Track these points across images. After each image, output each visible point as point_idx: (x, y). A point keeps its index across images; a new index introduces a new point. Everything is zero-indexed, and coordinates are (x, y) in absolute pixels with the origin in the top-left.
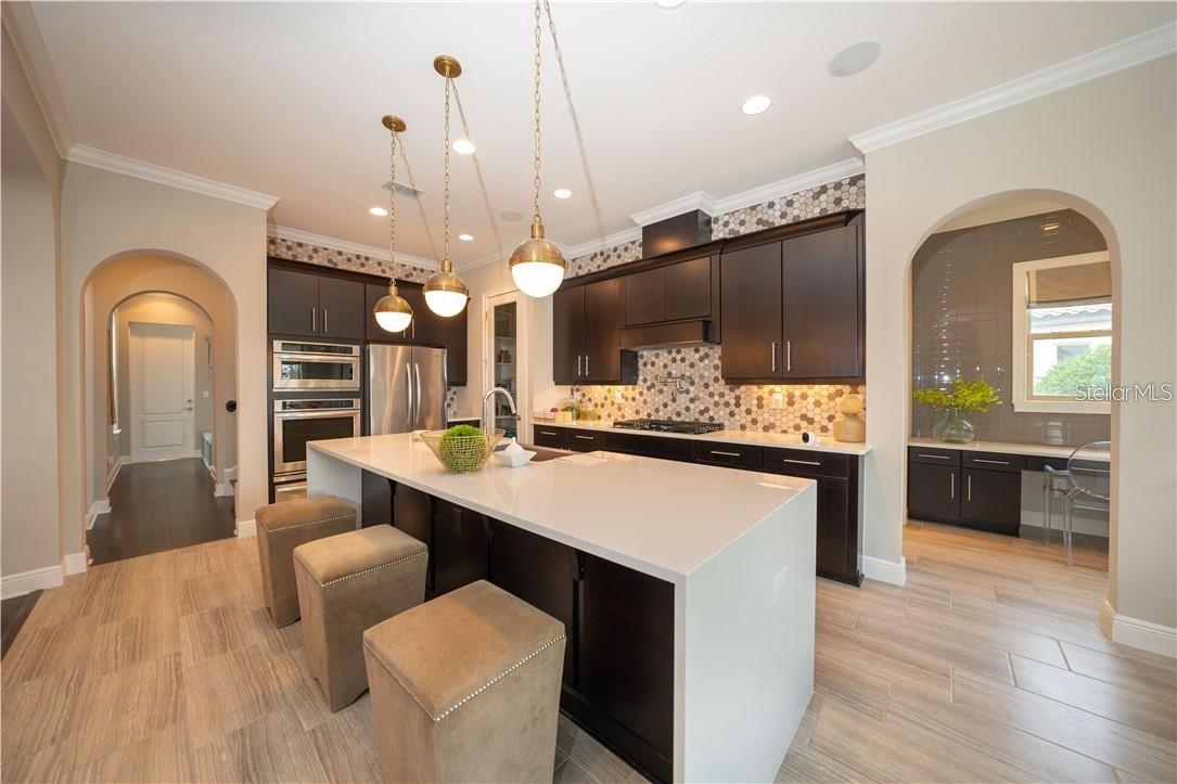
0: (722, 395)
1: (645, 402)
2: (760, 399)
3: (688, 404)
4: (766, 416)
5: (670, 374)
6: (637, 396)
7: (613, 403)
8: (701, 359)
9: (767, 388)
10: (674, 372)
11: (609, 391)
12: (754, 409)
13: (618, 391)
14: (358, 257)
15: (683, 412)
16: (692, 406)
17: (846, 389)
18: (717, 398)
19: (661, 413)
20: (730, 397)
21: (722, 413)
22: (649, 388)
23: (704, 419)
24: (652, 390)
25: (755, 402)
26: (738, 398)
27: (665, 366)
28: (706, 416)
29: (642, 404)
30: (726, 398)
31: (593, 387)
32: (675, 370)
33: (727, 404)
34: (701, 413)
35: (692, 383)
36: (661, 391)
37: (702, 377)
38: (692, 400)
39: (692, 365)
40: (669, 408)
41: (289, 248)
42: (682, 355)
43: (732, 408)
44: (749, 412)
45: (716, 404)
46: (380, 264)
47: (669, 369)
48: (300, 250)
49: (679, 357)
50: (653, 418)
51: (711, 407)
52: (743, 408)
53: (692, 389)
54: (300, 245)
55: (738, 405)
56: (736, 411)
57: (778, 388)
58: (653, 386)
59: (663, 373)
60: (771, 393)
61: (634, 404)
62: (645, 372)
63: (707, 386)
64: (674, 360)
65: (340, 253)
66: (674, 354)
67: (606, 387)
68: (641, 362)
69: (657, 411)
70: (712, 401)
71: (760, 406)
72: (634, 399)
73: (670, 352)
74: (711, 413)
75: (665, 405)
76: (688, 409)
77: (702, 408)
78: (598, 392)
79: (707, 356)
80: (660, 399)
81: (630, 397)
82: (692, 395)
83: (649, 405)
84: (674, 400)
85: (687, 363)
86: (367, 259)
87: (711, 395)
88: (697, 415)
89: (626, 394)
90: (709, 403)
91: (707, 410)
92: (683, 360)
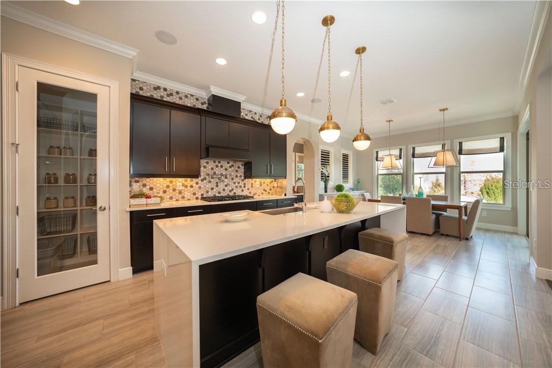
0: (239, 183)
1: (200, 188)
2: (252, 184)
3: (224, 187)
4: (254, 190)
5: (215, 173)
6: (194, 185)
7: (174, 190)
8: (230, 167)
9: (254, 180)
11: (171, 182)
12: (250, 188)
13: (179, 182)
15: (222, 191)
16: (226, 188)
18: (237, 184)
19: (210, 193)
20: (242, 184)
21: (239, 190)
22: (202, 180)
23: (231, 194)
24: (205, 181)
25: (250, 185)
26: (245, 184)
27: (212, 169)
28: (233, 192)
29: (197, 189)
30: (240, 184)
31: (155, 179)
32: (218, 171)
33: (241, 187)
34: (230, 191)
35: (226, 178)
36: (210, 182)
37: (230, 175)
38: (226, 186)
39: (226, 169)
40: (215, 190)
42: (221, 164)
43: (243, 188)
44: (248, 189)
45: (237, 187)
47: (214, 170)
49: (219, 165)
50: (205, 196)
51: (235, 188)
52: (246, 188)
53: (226, 180)
55: (245, 187)
56: (244, 189)
57: (257, 180)
58: (205, 179)
59: (211, 172)
60: (255, 182)
61: (192, 189)
63: (233, 179)
64: (217, 166)
66: (217, 163)
67: (168, 179)
69: (207, 192)
70: (235, 185)
71: (252, 187)
72: (192, 187)
73: (215, 162)
74: (235, 191)
75: (212, 189)
76: (224, 190)
77: (231, 189)
79: (233, 166)
80: (209, 186)
81: (189, 185)
82: (226, 183)
83: (202, 189)
84: (217, 186)
85: (224, 168)
87: (235, 183)
88: (228, 193)
89: (186, 183)
90: (233, 186)
91: (233, 190)
92: (222, 166)
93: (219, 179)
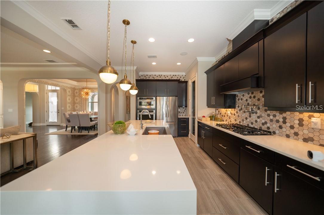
0: (275, 116)
1: (238, 116)
3: (256, 119)
4: (306, 132)
6: (236, 113)
7: (227, 116)
10: (250, 103)
12: (296, 126)
13: (229, 111)
14: (159, 75)
15: (254, 122)
16: (258, 120)
18: (271, 117)
19: (245, 122)
20: (280, 118)
21: (274, 126)
22: (240, 110)
23: (264, 128)
24: (241, 111)
25: (297, 122)
26: (285, 119)
27: (247, 100)
28: (266, 126)
29: (237, 117)
30: (277, 118)
33: (278, 121)
34: (263, 124)
35: (259, 109)
36: (245, 112)
38: (258, 117)
39: (259, 100)
40: (248, 120)
41: (145, 76)
42: (254, 95)
43: (281, 123)
44: (292, 127)
45: (271, 120)
46: (164, 76)
47: (248, 102)
48: (147, 76)
49: (252, 96)
50: (241, 124)
51: (268, 122)
52: (288, 125)
53: (258, 111)
54: (147, 75)
55: (284, 122)
56: (284, 125)
58: (242, 109)
59: (246, 103)
60: (310, 117)
61: (234, 116)
62: (239, 103)
64: (250, 97)
65: (155, 75)
66: (250, 94)
68: (237, 98)
69: (243, 120)
70: (269, 118)
71: (301, 125)
72: (234, 115)
73: (249, 94)
74: (268, 125)
75: (246, 118)
76: (256, 121)
77: (263, 121)
78: (223, 111)
80: (244, 115)
82: (258, 115)
83: (240, 117)
84: (250, 116)
85: (256, 98)
86: (161, 75)
87: (269, 115)
88: (261, 125)
89: (232, 112)
90: (267, 119)
91: (265, 123)
92: (254, 97)
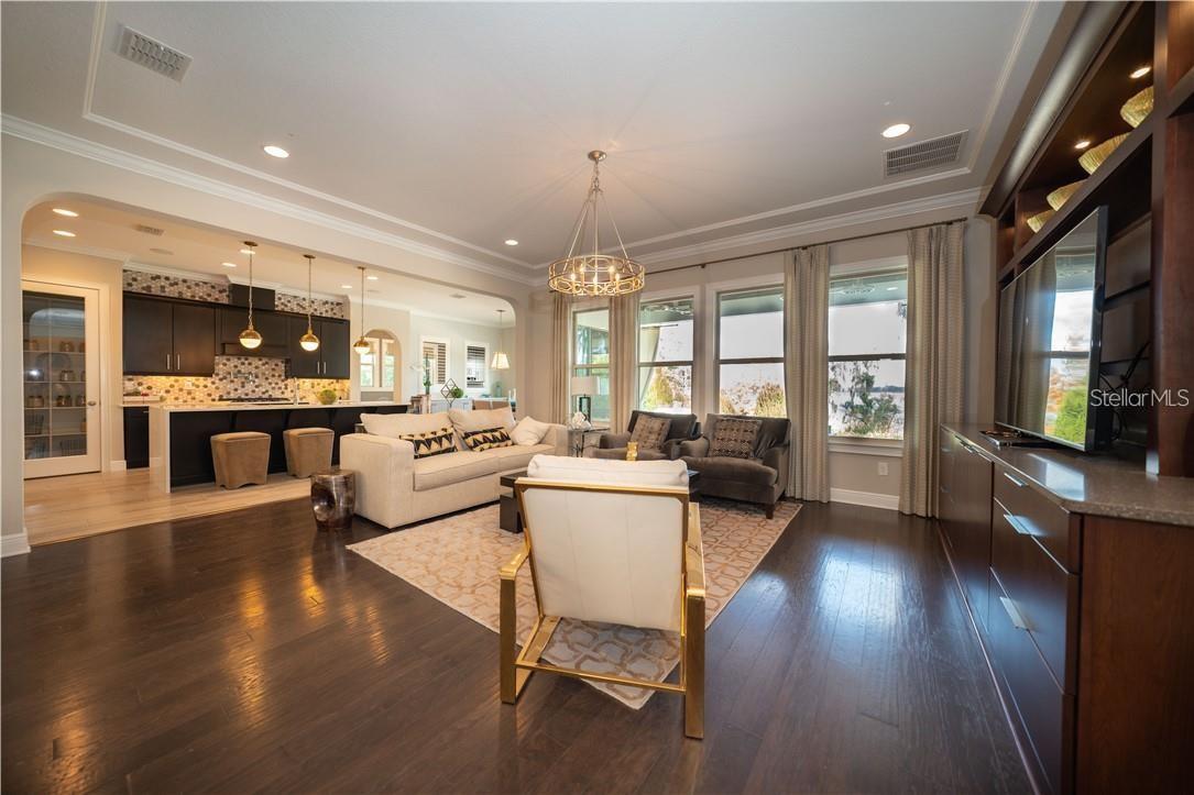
0: (277, 384)
1: (217, 388)
2: (298, 385)
3: (254, 388)
4: (301, 393)
5: (239, 372)
6: (209, 385)
7: (181, 390)
8: (263, 365)
9: (301, 380)
10: (243, 371)
11: (176, 381)
12: (295, 389)
13: (187, 381)
15: (250, 393)
16: (257, 389)
17: (335, 381)
18: (273, 385)
19: (232, 394)
20: (282, 385)
21: (277, 392)
22: (221, 380)
24: (224, 381)
25: (296, 387)
26: (286, 385)
27: (236, 366)
28: (267, 395)
29: (213, 389)
30: (279, 385)
31: (154, 378)
32: (243, 369)
33: (280, 388)
34: (264, 393)
35: (257, 377)
36: (232, 381)
37: (264, 374)
38: (257, 387)
39: (257, 367)
40: (239, 390)
42: (249, 361)
43: (283, 389)
44: (292, 392)
45: (273, 388)
47: (239, 368)
49: (246, 362)
51: (270, 390)
52: (289, 389)
53: (257, 380)
55: (286, 388)
56: (286, 391)
57: (307, 380)
58: (225, 378)
59: (233, 371)
60: (304, 383)
61: (205, 389)
62: (218, 369)
63: (267, 379)
64: (243, 364)
66: (243, 360)
67: (173, 378)
68: (216, 363)
69: (229, 393)
70: (270, 386)
71: (298, 388)
72: (205, 386)
73: (239, 359)
74: (270, 393)
75: (236, 390)
76: (253, 391)
77: (264, 390)
79: (267, 363)
80: (231, 387)
81: (201, 385)
83: (221, 389)
84: (243, 387)
85: (253, 365)
87: (270, 384)
88: (261, 394)
89: (197, 383)
90: (269, 388)
91: (267, 391)
92: (250, 364)
93: (246, 378)
